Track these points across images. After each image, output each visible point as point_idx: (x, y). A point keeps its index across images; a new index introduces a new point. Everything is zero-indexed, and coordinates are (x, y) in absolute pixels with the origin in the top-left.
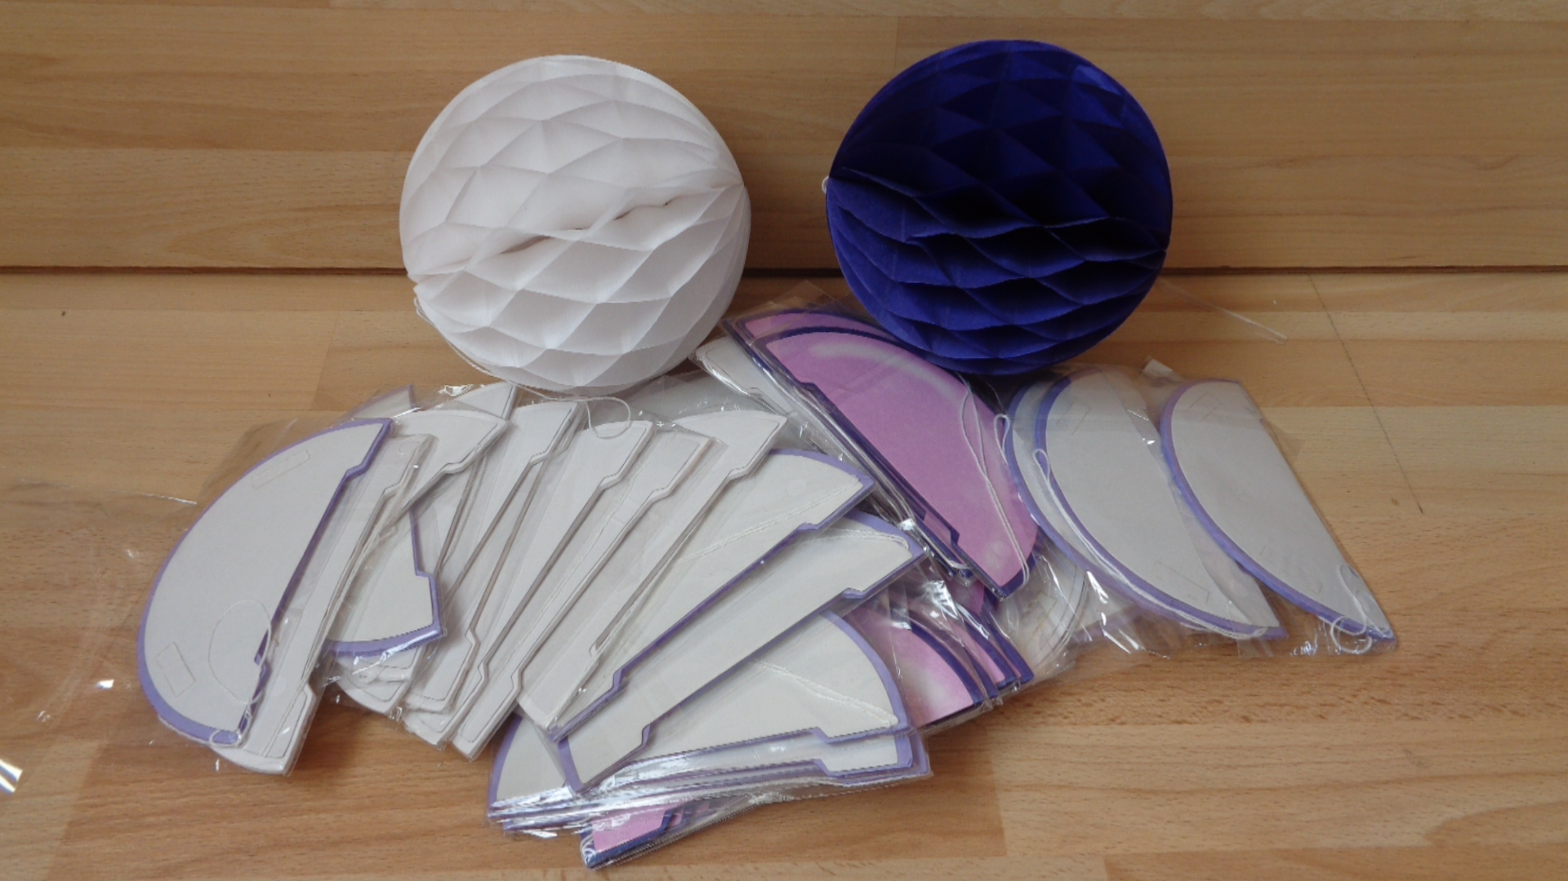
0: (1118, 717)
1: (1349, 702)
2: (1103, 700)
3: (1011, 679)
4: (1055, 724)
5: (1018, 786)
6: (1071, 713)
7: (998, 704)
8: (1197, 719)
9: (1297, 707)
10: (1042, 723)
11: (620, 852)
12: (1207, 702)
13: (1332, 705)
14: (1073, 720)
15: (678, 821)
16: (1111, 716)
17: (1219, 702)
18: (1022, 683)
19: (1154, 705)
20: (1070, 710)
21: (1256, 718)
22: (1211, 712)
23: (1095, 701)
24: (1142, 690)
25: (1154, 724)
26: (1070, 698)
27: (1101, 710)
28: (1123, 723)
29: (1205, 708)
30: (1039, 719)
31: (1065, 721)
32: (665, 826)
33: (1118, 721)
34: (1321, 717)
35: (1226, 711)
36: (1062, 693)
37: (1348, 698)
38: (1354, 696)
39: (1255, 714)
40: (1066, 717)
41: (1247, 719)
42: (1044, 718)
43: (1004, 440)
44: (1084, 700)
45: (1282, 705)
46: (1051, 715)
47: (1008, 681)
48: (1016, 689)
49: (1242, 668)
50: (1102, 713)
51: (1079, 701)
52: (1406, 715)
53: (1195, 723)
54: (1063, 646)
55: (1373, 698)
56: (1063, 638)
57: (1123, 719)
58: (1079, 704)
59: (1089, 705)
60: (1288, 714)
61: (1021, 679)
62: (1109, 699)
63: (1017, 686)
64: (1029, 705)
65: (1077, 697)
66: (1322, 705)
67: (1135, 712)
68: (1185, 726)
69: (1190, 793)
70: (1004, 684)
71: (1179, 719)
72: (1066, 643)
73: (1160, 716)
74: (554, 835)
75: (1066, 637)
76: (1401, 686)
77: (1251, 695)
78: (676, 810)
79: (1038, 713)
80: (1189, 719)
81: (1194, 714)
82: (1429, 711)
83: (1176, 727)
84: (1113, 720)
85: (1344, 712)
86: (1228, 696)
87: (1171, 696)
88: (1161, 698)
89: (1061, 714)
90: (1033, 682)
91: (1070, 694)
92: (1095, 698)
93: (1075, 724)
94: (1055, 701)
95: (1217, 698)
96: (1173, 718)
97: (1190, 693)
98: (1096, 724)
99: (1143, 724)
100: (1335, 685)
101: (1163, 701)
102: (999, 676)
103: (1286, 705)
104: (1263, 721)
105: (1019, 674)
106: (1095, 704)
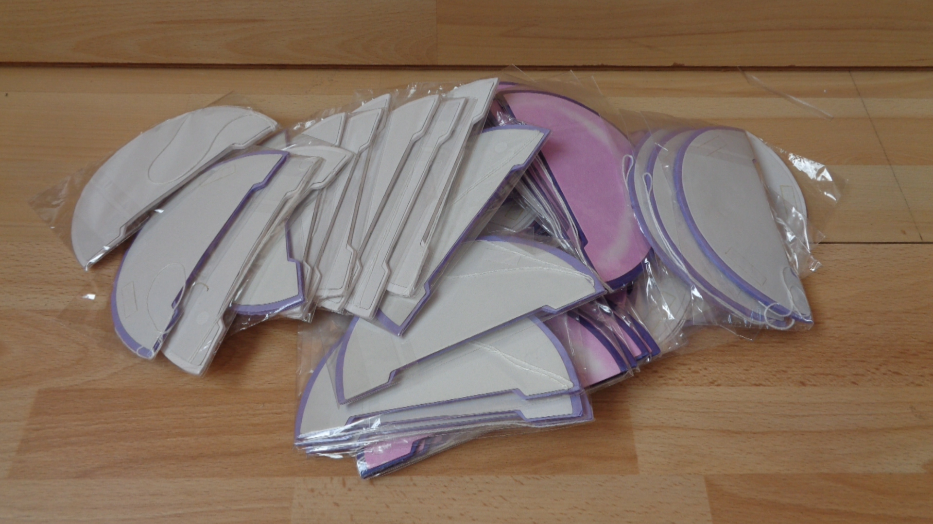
0: (715, 381)
1: (874, 373)
2: (706, 369)
3: (646, 354)
4: (674, 385)
5: (647, 427)
6: (684, 377)
7: (637, 372)
8: (769, 383)
9: (838, 376)
10: (665, 384)
11: (383, 468)
12: (776, 372)
13: (863, 375)
14: (685, 382)
15: (422, 447)
16: (711, 380)
17: (785, 372)
18: (653, 356)
20: (683, 375)
21: (810, 383)
22: (778, 378)
23: (701, 370)
24: (733, 363)
25: (740, 386)
26: (683, 367)
27: (705, 376)
28: (719, 385)
29: (775, 375)
30: (662, 381)
31: (681, 383)
32: (413, 451)
33: (716, 383)
34: (854, 383)
35: (790, 378)
36: (679, 364)
37: (874, 370)
38: (877, 369)
39: (809, 381)
40: (681, 380)
41: (803, 384)
42: (665, 380)
44: (693, 368)
45: (827, 375)
46: (670, 379)
47: (644, 355)
48: (648, 360)
49: (801, 349)
50: (705, 378)
51: (690, 369)
52: (912, 383)
53: (769, 386)
54: (679, 329)
55: (890, 371)
56: (679, 323)
57: (719, 382)
58: (689, 371)
59: (696, 372)
60: (831, 381)
61: (652, 353)
62: (711, 369)
63: (649, 357)
64: (656, 372)
65: (688, 366)
66: (855, 375)
67: (727, 377)
68: (761, 387)
69: (763, 433)
70: (641, 357)
71: (757, 383)
72: (681, 327)
73: (744, 381)
74: (341, 457)
75: (681, 323)
76: (910, 363)
77: (806, 367)
78: (420, 441)
79: (661, 377)
80: (764, 383)
81: (767, 379)
82: (928, 380)
83: (754, 388)
84: (712, 383)
85: (870, 380)
86: (790, 367)
87: (752, 367)
88: (745, 368)
89: (677, 378)
90: (660, 355)
91: (684, 365)
92: (700, 368)
93: (687, 385)
94: (673, 369)
95: (784, 369)
96: (753, 382)
97: (765, 365)
98: (700, 386)
99: (732, 386)
100: (864, 361)
101: (747, 370)
102: (637, 352)
103: (830, 374)
104: (815, 385)
105: (651, 350)
106: (701, 372)
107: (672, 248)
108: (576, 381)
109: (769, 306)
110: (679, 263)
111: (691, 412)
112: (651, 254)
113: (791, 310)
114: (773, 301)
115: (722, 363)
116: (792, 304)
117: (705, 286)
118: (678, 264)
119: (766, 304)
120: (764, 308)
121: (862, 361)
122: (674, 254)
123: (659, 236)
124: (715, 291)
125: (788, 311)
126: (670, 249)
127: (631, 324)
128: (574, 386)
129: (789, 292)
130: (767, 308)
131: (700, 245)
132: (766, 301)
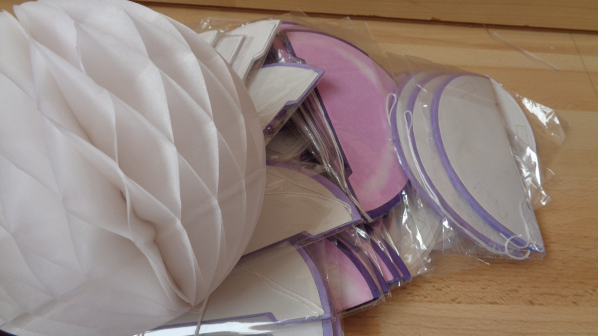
0: (456, 298)
1: (591, 294)
2: (448, 287)
3: (397, 278)
4: (420, 301)
6: (429, 294)
8: (502, 301)
9: (562, 296)
10: (412, 300)
12: (509, 291)
13: (582, 296)
14: (429, 299)
16: (453, 298)
17: (516, 291)
18: (404, 280)
19: (478, 292)
20: (428, 292)
21: (536, 302)
22: (511, 297)
23: (444, 288)
24: (472, 282)
25: (477, 304)
26: (428, 285)
27: (447, 293)
28: (459, 303)
29: (507, 294)
30: (409, 298)
31: (426, 299)
33: (457, 301)
34: (575, 303)
35: (520, 297)
37: (591, 292)
39: (536, 300)
40: (426, 297)
41: (532, 303)
42: (412, 297)
43: (391, 110)
44: (437, 286)
45: (553, 295)
46: (417, 295)
47: (395, 280)
50: (447, 295)
51: (434, 286)
53: (502, 304)
57: (460, 300)
58: (434, 289)
59: (440, 290)
60: (556, 301)
62: (452, 287)
63: (400, 282)
65: (433, 284)
66: (575, 295)
67: (466, 295)
68: (496, 305)
70: (393, 282)
71: (492, 301)
73: (481, 299)
77: (534, 287)
79: (409, 294)
80: (498, 301)
81: (501, 298)
83: (490, 306)
84: (453, 300)
85: (588, 301)
86: (521, 287)
87: (488, 286)
88: (482, 287)
89: (423, 295)
90: (410, 279)
92: (443, 285)
93: (431, 302)
94: (419, 286)
95: (516, 288)
96: (489, 300)
97: (499, 284)
98: (443, 303)
99: (471, 304)
101: (483, 289)
102: (390, 277)
103: (555, 294)
104: (541, 304)
105: (402, 275)
106: (444, 289)
107: (427, 181)
108: (328, 308)
109: (510, 238)
110: (433, 195)
111: (435, 328)
112: (409, 186)
113: (528, 243)
114: (513, 234)
115: (462, 281)
116: (529, 237)
117: (454, 218)
118: (431, 196)
119: (508, 236)
120: (505, 240)
121: (582, 283)
122: (429, 187)
123: (416, 170)
124: (463, 223)
125: (525, 243)
126: (426, 182)
127: (384, 249)
128: (325, 312)
129: (526, 225)
130: (508, 240)
131: (451, 179)
132: (508, 233)
